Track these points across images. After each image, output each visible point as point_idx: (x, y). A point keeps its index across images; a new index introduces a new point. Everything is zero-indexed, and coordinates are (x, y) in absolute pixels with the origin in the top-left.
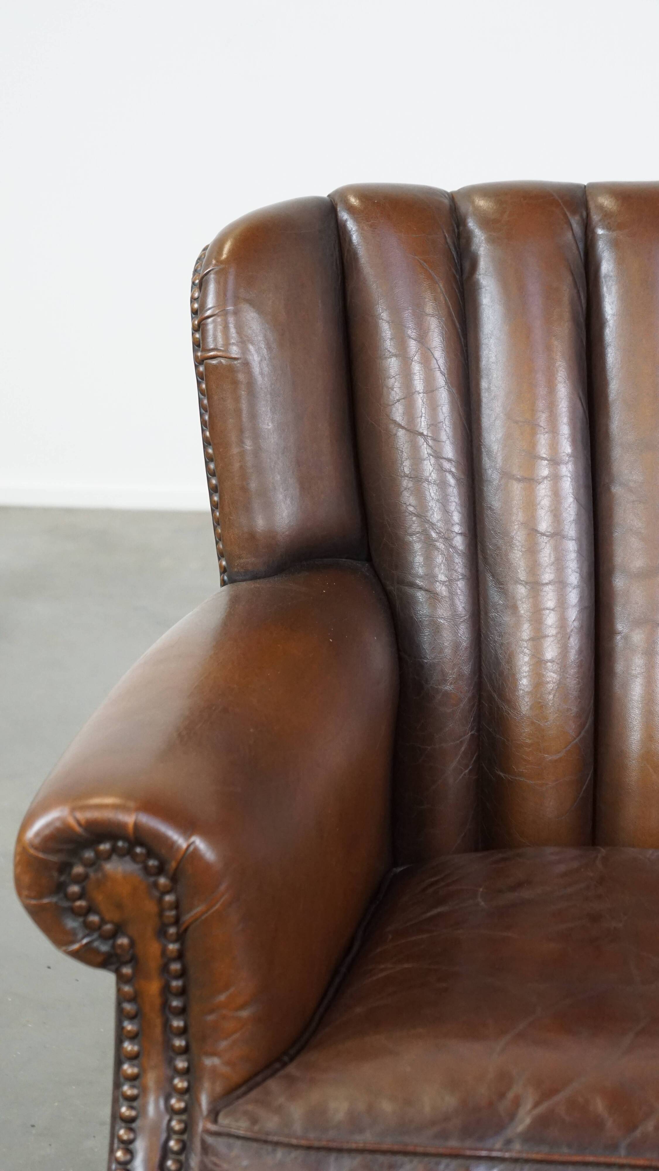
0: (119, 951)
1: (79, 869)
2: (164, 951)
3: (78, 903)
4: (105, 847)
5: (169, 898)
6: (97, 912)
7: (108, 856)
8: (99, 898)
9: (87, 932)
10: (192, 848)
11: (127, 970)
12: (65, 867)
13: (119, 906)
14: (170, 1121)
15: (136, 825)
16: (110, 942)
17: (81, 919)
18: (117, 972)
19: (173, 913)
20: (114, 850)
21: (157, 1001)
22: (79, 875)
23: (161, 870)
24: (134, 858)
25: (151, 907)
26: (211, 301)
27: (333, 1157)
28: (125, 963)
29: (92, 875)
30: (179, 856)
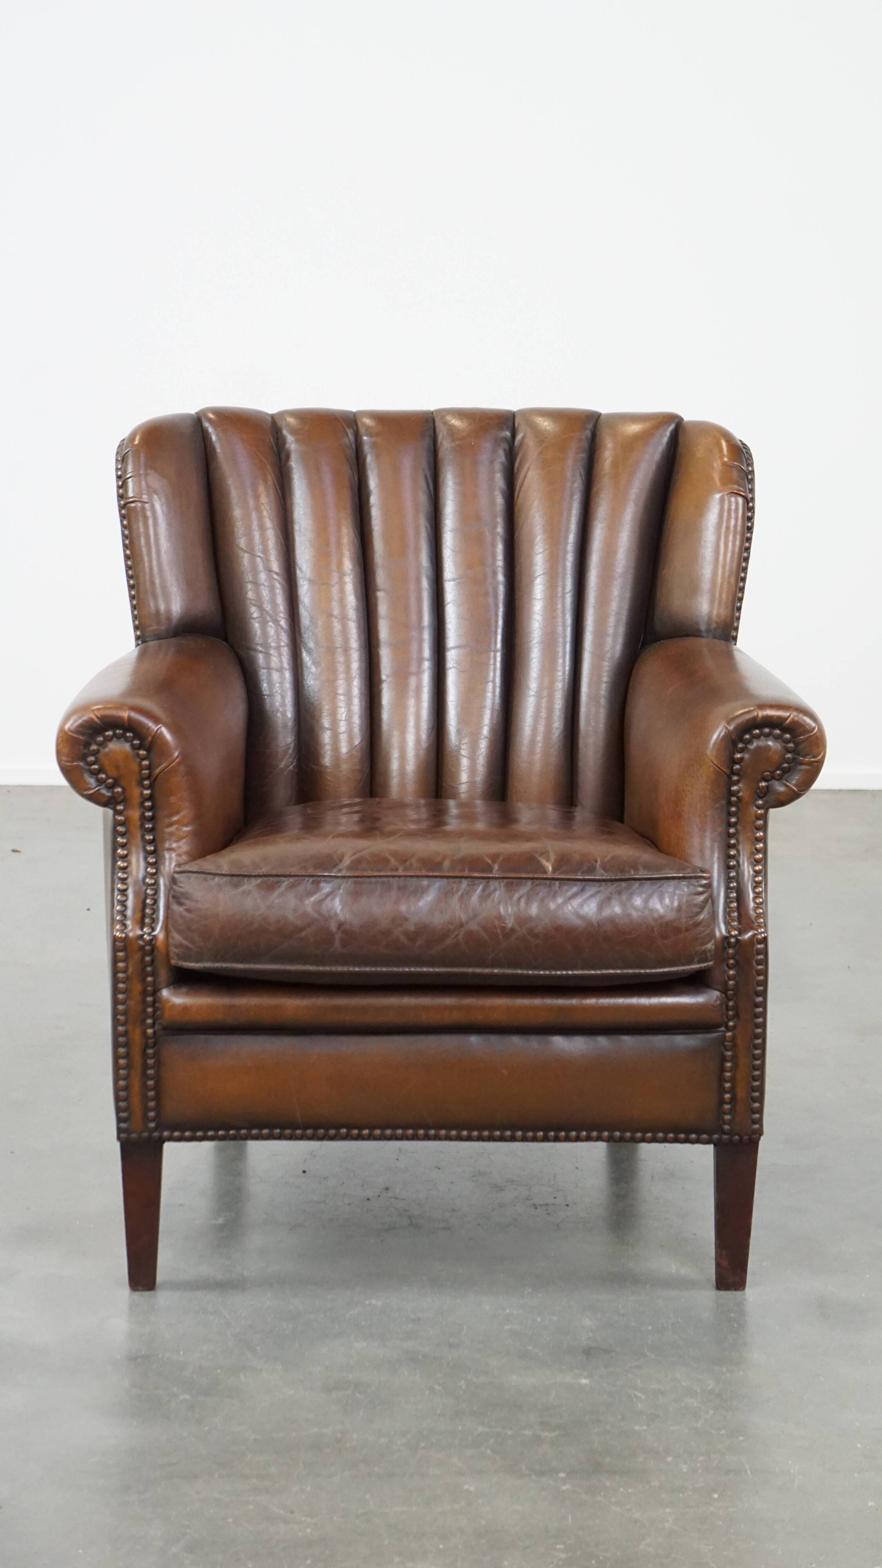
0: (116, 795)
1: (94, 747)
2: (142, 794)
3: (93, 767)
4: (110, 733)
5: (146, 763)
6: (104, 773)
7: (110, 739)
8: (106, 762)
9: (98, 784)
10: (159, 731)
11: (120, 807)
12: (87, 744)
13: (117, 767)
14: (146, 890)
15: (129, 718)
16: (111, 790)
17: (95, 776)
18: (114, 809)
19: (147, 772)
20: (115, 735)
21: (138, 823)
22: (94, 750)
23: (140, 747)
24: (127, 740)
25: (135, 767)
26: (130, 469)
27: (246, 879)
28: (119, 803)
29: (102, 750)
30: (153, 734)
